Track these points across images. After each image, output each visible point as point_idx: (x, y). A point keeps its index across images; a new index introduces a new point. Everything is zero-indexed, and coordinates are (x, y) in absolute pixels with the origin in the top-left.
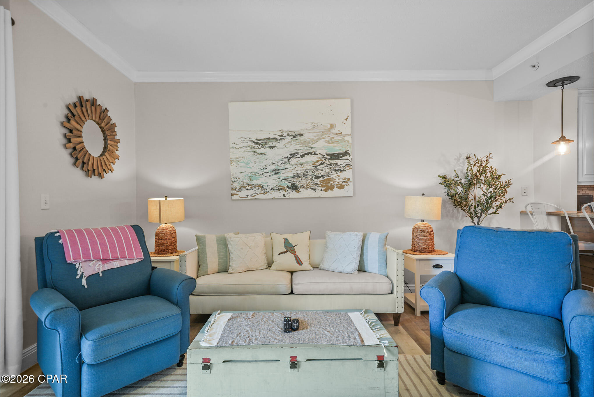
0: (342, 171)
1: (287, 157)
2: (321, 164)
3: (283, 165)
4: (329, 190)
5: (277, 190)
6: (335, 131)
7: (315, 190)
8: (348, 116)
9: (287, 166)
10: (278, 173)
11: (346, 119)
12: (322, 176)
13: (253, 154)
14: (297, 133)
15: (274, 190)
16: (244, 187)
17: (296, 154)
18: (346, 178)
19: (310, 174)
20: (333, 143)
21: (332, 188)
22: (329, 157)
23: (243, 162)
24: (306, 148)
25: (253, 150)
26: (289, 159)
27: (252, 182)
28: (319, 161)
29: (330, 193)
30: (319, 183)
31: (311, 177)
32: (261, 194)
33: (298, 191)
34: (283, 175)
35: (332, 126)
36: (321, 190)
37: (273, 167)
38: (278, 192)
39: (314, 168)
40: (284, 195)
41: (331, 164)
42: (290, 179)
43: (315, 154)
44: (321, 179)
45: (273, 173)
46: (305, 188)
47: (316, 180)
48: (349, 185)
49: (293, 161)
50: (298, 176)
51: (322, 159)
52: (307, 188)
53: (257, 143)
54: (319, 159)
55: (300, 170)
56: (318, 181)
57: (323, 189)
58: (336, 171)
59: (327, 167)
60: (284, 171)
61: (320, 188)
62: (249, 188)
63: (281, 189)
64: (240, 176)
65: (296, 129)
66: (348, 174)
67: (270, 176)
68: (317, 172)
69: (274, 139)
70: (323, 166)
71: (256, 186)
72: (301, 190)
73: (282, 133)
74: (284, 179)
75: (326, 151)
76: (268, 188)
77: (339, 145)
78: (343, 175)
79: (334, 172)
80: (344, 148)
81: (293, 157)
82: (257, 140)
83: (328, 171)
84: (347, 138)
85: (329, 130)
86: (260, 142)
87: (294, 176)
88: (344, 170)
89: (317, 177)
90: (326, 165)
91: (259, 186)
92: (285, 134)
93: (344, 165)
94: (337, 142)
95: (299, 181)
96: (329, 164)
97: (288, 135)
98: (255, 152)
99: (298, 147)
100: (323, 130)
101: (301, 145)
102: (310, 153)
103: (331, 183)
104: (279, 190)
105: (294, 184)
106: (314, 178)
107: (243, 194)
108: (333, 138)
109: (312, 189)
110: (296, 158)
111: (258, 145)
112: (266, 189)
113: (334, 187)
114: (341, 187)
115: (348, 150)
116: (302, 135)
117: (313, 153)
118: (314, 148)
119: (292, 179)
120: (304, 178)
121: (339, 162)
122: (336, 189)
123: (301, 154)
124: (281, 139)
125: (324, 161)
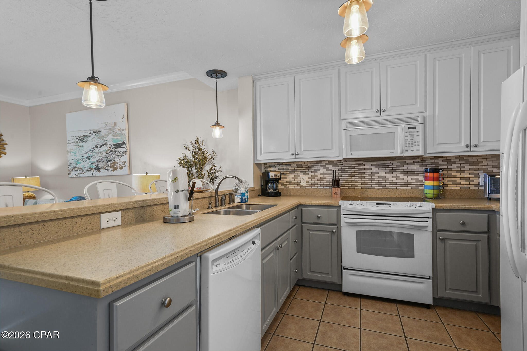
0: (122, 156)
1: (93, 148)
2: (111, 151)
3: (92, 153)
4: (115, 170)
5: (89, 170)
6: (117, 127)
7: (108, 170)
8: (124, 116)
9: (94, 154)
10: (89, 159)
11: (123, 118)
12: (111, 160)
13: (77, 146)
14: (98, 131)
15: (88, 170)
16: (74, 169)
17: (98, 146)
18: (123, 161)
19: (105, 159)
20: (116, 136)
21: (116, 169)
22: (114, 146)
23: (73, 153)
24: (103, 141)
25: (77, 144)
26: (95, 149)
27: (78, 166)
28: (109, 149)
29: (116, 173)
30: (110, 166)
31: (105, 161)
32: (82, 173)
33: (99, 172)
34: (93, 160)
35: (115, 124)
36: (111, 170)
37: (86, 155)
38: (90, 172)
39: (107, 154)
40: (92, 174)
41: (115, 151)
42: (95, 163)
43: (107, 145)
44: (111, 162)
45: (87, 159)
46: (103, 169)
47: (108, 163)
48: (125, 166)
49: (97, 150)
50: (99, 161)
51: (111, 148)
52: (104, 169)
53: (79, 140)
54: (109, 148)
55: (99, 157)
56: (109, 163)
57: (112, 169)
58: (118, 156)
59: (113, 154)
60: (92, 158)
61: (110, 169)
62: (76, 170)
63: (91, 170)
64: (72, 161)
65: (97, 128)
66: (125, 158)
67: (86, 161)
68: (109, 158)
69: (87, 135)
70: (111, 153)
71: (79, 168)
72: (101, 170)
73: (90, 131)
74: (92, 163)
75: (113, 142)
76: (85, 169)
77: (119, 137)
78: (122, 159)
79: (117, 158)
80: (122, 140)
81: (96, 147)
82: (79, 137)
83: (114, 156)
84: (124, 132)
85: (114, 127)
86: (80, 138)
87: (97, 160)
88: (123, 156)
89: (109, 161)
90: (113, 152)
91: (81, 168)
92: (92, 132)
93: (122, 152)
94: (118, 135)
95: (100, 164)
96: (114, 152)
97: (93, 132)
98: (78, 145)
99: (98, 140)
100: (110, 128)
101: (100, 139)
102: (104, 144)
103: (116, 165)
104: (90, 170)
105: (97, 167)
106: (107, 162)
107: (74, 173)
108: (116, 132)
109: (106, 169)
110: (98, 148)
111: (79, 141)
112: (84, 170)
113: (118, 168)
114: (121, 168)
115: (124, 141)
116: (100, 132)
117: (106, 144)
118: (106, 140)
119: (96, 163)
120: (102, 162)
121: (120, 150)
122: (118, 169)
123: (100, 145)
124: (90, 136)
125: (112, 150)
